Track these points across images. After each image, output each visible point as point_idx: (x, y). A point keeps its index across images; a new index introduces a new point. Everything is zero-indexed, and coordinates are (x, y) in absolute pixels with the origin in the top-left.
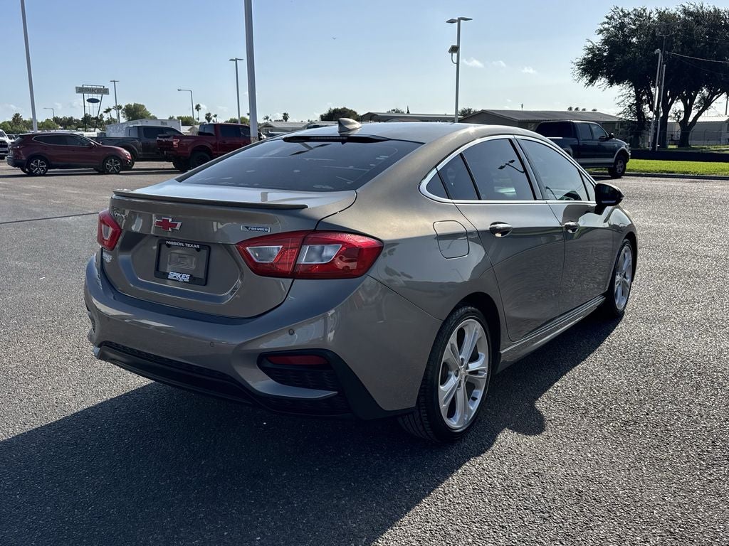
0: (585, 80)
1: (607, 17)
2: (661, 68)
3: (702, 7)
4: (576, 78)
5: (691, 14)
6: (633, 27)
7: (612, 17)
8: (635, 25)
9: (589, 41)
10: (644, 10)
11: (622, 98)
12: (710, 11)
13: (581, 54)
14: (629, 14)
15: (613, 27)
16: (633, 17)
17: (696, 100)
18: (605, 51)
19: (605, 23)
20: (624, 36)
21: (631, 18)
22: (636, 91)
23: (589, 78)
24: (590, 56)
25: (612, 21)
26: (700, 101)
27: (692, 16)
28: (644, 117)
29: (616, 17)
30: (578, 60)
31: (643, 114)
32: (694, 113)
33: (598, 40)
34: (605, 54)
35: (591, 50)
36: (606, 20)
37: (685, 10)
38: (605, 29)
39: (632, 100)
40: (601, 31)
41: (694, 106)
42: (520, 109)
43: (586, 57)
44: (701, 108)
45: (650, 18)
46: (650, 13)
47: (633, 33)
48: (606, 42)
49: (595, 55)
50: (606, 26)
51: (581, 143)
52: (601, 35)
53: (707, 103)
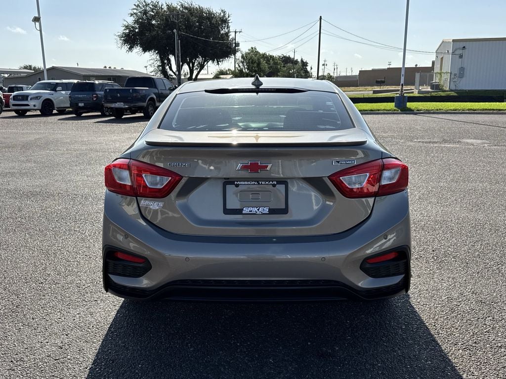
0: (126, 47)
1: (135, 5)
2: (178, 43)
3: (192, 5)
4: (119, 46)
5: (186, 8)
6: (152, 13)
7: (138, 6)
8: (153, 12)
9: (125, 20)
10: (158, 3)
11: (152, 61)
12: (197, 8)
13: (121, 30)
14: (149, 4)
15: (140, 12)
16: (151, 7)
17: (195, 64)
18: (136, 28)
19: (134, 9)
20: (148, 19)
21: (150, 7)
22: (160, 57)
23: (129, 47)
24: (127, 31)
25: (139, 8)
26: (197, 65)
27: (187, 10)
28: (167, 74)
29: (141, 6)
30: (119, 34)
31: (166, 72)
32: (195, 73)
33: (131, 20)
34: (137, 30)
35: (127, 27)
36: (135, 7)
37: (182, 5)
38: (135, 14)
39: (159, 63)
40: (132, 15)
41: (194, 68)
42: (76, 66)
43: (124, 31)
44: (199, 69)
45: (162, 9)
46: (162, 6)
47: (153, 17)
48: (136, 22)
49: (130, 31)
50: (135, 11)
51: (160, 92)
52: (132, 17)
53: (202, 67)
